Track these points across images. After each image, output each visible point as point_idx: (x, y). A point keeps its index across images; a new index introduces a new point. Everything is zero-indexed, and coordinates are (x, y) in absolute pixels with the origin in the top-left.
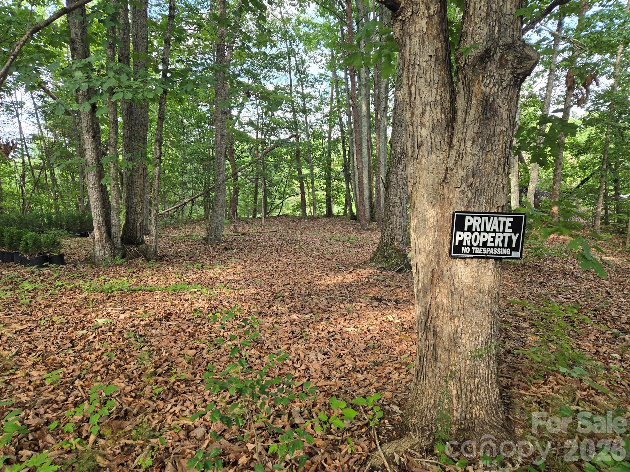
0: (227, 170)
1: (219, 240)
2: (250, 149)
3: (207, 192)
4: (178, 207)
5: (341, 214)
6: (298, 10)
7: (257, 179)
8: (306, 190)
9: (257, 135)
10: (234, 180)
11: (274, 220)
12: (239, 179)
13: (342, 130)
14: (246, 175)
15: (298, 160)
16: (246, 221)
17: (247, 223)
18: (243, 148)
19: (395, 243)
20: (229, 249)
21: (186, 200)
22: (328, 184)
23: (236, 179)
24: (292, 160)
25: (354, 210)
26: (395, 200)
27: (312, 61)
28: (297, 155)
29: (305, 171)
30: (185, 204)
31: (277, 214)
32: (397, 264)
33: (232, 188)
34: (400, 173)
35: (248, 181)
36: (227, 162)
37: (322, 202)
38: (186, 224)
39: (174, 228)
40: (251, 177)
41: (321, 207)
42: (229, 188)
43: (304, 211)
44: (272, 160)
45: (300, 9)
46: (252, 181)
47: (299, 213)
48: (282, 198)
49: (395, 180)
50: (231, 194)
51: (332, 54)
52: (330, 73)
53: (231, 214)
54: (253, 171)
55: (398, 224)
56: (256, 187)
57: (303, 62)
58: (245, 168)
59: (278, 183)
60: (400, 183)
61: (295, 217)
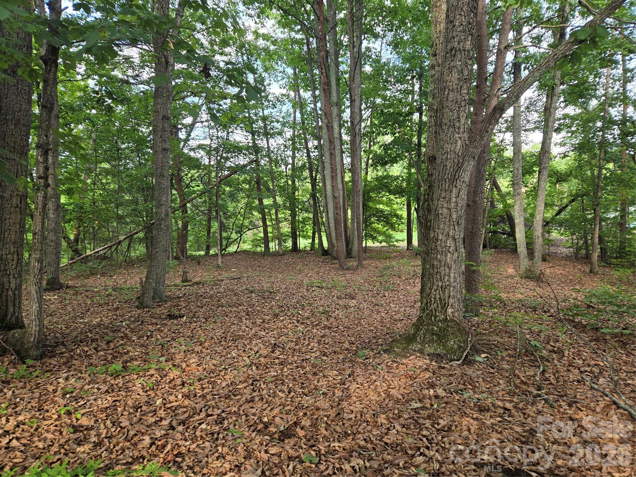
0: (173, 201)
1: (161, 298)
2: (201, 178)
3: (148, 228)
4: (111, 247)
5: (308, 249)
6: (256, 23)
7: (210, 210)
8: (268, 223)
9: (210, 162)
10: (183, 212)
11: (231, 258)
12: (189, 212)
13: (309, 156)
14: (197, 207)
15: (259, 189)
16: (197, 260)
17: (199, 263)
18: (192, 176)
19: (450, 311)
20: (176, 317)
21: (122, 238)
22: (294, 215)
23: (185, 211)
24: (250, 190)
25: (325, 244)
26: (445, 242)
27: (272, 79)
28: (258, 183)
29: (266, 202)
30: (120, 242)
31: (235, 250)
32: (460, 347)
33: (180, 223)
34: (454, 200)
35: (200, 214)
36: (174, 192)
37: (287, 236)
38: (120, 267)
39: (103, 274)
40: (203, 209)
41: (285, 241)
42: (176, 222)
43: (267, 247)
44: (228, 189)
45: (258, 20)
46: (204, 214)
47: (261, 249)
48: (240, 232)
49: (445, 211)
50: (179, 229)
51: (295, 72)
52: (292, 94)
53: (179, 252)
54: (205, 201)
55: (452, 280)
56: (209, 221)
57: (263, 80)
58: (195, 198)
59: (234, 214)
60: (454, 216)
61: (255, 253)
